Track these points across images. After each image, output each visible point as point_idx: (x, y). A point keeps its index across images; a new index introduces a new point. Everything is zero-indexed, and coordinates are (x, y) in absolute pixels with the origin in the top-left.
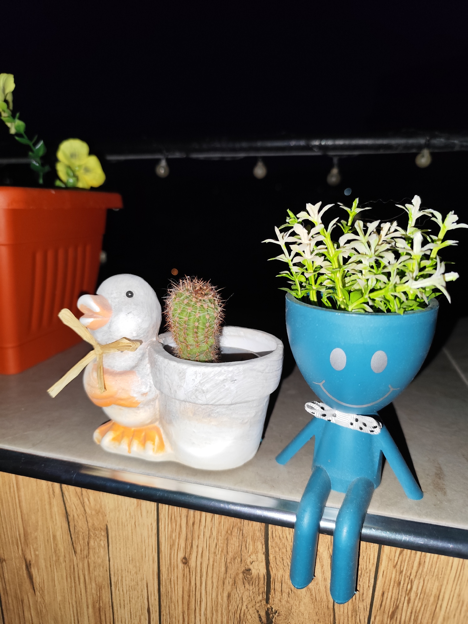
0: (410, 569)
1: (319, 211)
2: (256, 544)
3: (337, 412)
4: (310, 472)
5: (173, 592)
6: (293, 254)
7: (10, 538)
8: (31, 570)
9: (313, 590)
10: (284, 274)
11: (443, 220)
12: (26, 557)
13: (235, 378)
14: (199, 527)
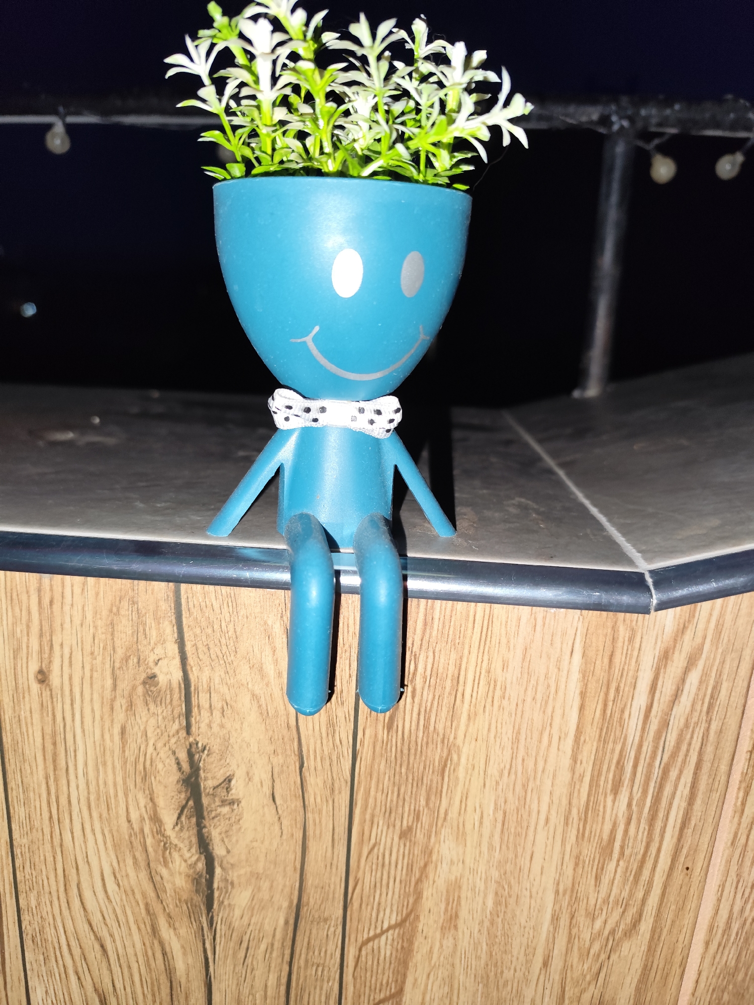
2: (161, 625)
14: (62, 608)
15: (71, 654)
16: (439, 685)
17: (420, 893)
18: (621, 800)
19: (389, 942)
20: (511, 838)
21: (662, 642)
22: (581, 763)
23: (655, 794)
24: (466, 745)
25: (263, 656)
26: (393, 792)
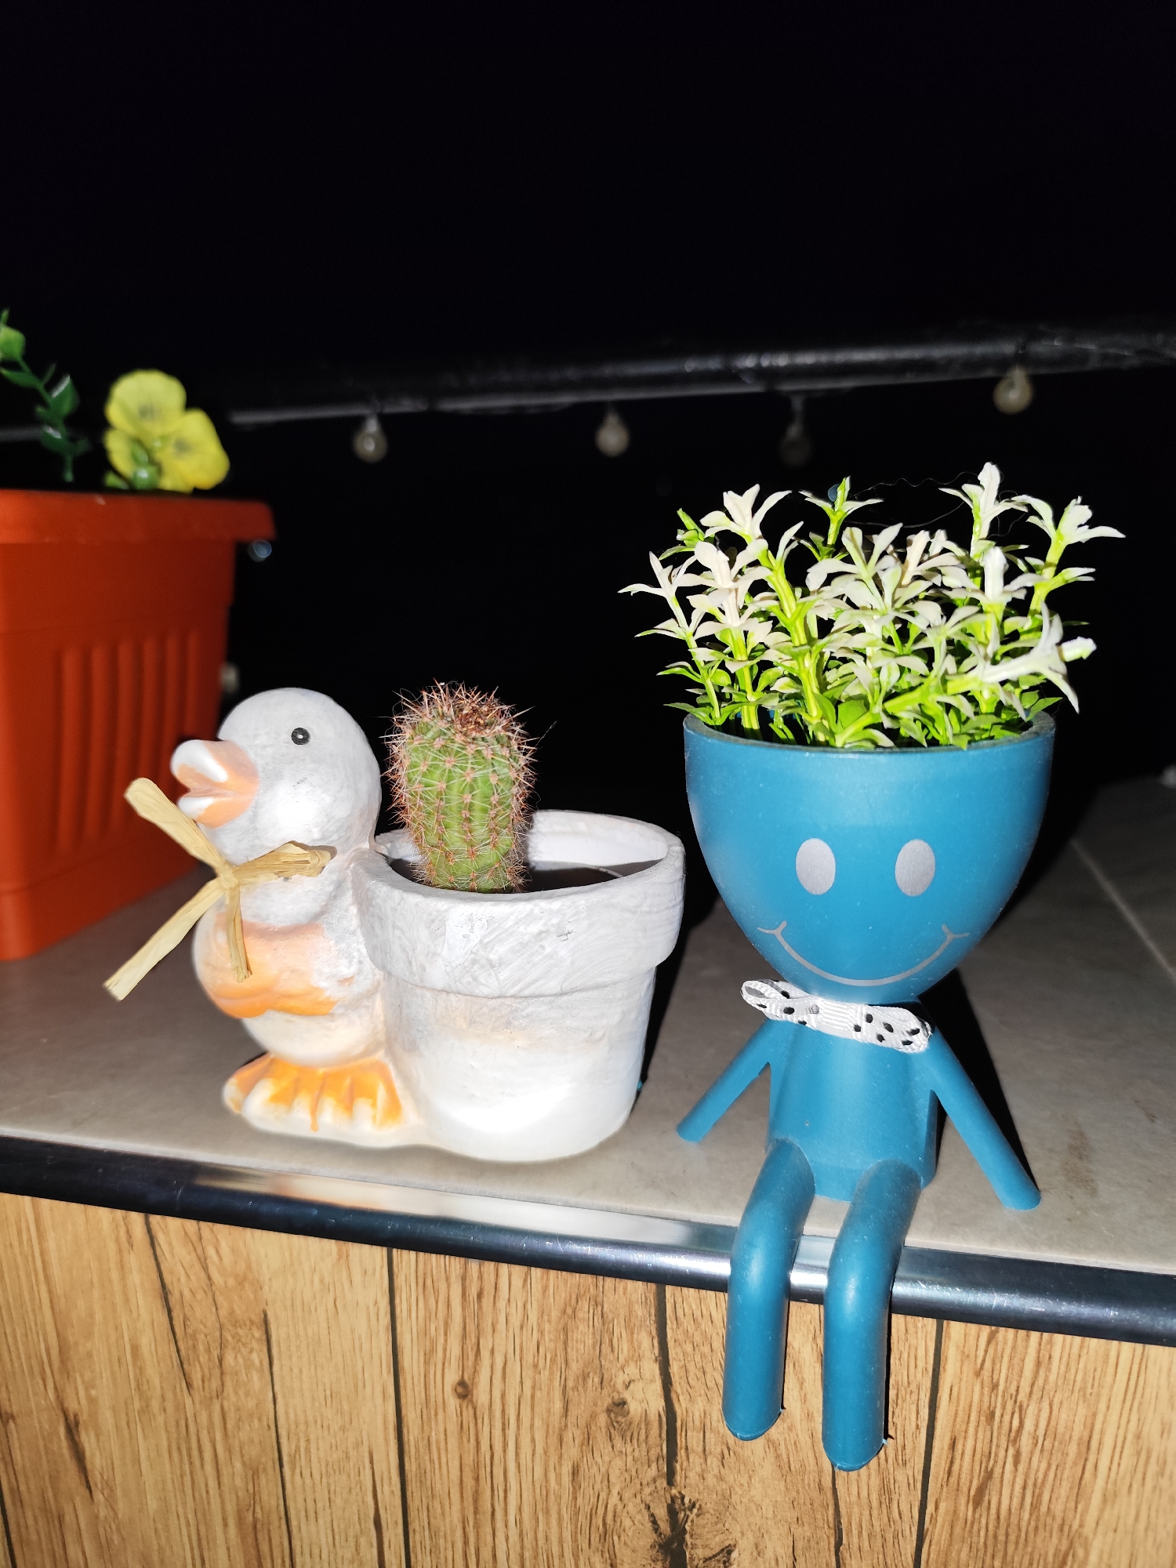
0: (1016, 1377)
1: (755, 509)
2: (635, 1336)
3: (820, 1001)
4: (762, 1156)
5: (437, 1470)
6: (696, 616)
7: (23, 1361)
8: (79, 1437)
9: (782, 1443)
10: (677, 669)
11: (1057, 519)
12: (66, 1405)
13: (569, 928)
15: (505, 1364)
16: (1058, 1451)
24: (1099, 1537)
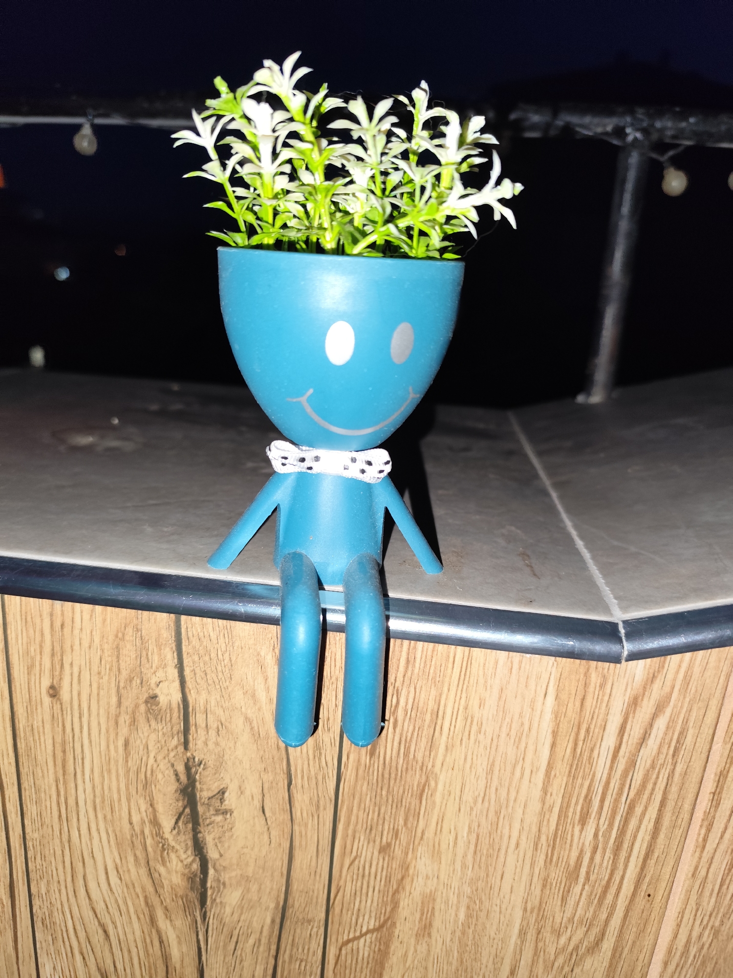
2: (162, 651)
5: (38, 747)
14: (72, 631)
15: (80, 673)
16: (419, 718)
17: (396, 903)
18: (588, 830)
19: (368, 943)
20: (483, 859)
21: (632, 689)
22: (551, 795)
23: (621, 827)
24: (443, 773)
25: (256, 684)
26: (374, 812)
